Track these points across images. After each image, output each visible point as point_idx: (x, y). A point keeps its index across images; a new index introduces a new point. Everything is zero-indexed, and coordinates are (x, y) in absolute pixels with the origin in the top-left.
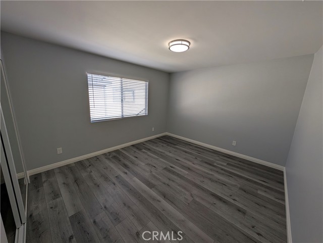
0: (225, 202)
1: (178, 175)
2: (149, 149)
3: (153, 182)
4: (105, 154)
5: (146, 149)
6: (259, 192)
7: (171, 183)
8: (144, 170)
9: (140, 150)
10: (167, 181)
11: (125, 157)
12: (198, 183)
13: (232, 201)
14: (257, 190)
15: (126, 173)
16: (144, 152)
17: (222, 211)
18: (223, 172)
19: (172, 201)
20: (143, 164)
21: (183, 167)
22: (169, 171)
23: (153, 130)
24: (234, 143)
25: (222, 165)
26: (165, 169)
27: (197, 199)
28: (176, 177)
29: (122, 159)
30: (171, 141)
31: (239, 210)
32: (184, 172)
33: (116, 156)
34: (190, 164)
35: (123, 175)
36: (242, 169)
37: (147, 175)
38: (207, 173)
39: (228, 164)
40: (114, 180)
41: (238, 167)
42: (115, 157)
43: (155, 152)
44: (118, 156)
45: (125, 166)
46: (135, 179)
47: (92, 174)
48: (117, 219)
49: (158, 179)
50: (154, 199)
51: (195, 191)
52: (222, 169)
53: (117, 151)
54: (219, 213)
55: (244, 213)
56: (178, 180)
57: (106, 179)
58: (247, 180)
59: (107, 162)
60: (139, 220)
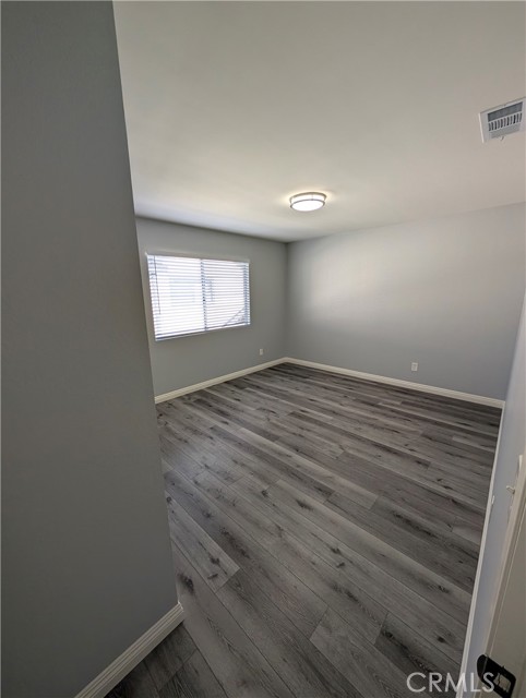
0: (396, 453)
1: (315, 422)
2: (258, 387)
3: (276, 432)
4: (181, 398)
5: (252, 386)
6: (454, 439)
7: (304, 433)
8: (256, 417)
9: (242, 388)
10: (299, 431)
11: (218, 400)
12: (352, 431)
13: (409, 452)
14: (451, 436)
15: (226, 423)
16: (249, 392)
17: (391, 464)
18: (394, 414)
19: (309, 455)
20: (252, 410)
21: (324, 410)
22: (300, 417)
23: (261, 353)
24: (415, 367)
25: (393, 405)
26: (292, 414)
27: (351, 452)
28: (313, 425)
29: (213, 404)
30: (296, 372)
31: (419, 463)
32: (328, 418)
33: (202, 399)
34: (336, 405)
35: (221, 425)
36: (429, 409)
37: (263, 424)
38: (367, 418)
39: (403, 403)
40: (210, 433)
41: (422, 407)
42: (199, 401)
43: (269, 391)
44: (204, 399)
45: (222, 413)
46: (243, 429)
47: (170, 425)
48: (228, 478)
49: (283, 429)
50: (280, 454)
51: (347, 442)
52: (393, 411)
53: (200, 392)
54: (386, 466)
55: (426, 465)
56: (317, 429)
57: (195, 432)
58: (436, 423)
59: (189, 408)
60: (263, 478)
